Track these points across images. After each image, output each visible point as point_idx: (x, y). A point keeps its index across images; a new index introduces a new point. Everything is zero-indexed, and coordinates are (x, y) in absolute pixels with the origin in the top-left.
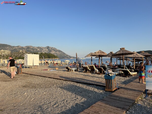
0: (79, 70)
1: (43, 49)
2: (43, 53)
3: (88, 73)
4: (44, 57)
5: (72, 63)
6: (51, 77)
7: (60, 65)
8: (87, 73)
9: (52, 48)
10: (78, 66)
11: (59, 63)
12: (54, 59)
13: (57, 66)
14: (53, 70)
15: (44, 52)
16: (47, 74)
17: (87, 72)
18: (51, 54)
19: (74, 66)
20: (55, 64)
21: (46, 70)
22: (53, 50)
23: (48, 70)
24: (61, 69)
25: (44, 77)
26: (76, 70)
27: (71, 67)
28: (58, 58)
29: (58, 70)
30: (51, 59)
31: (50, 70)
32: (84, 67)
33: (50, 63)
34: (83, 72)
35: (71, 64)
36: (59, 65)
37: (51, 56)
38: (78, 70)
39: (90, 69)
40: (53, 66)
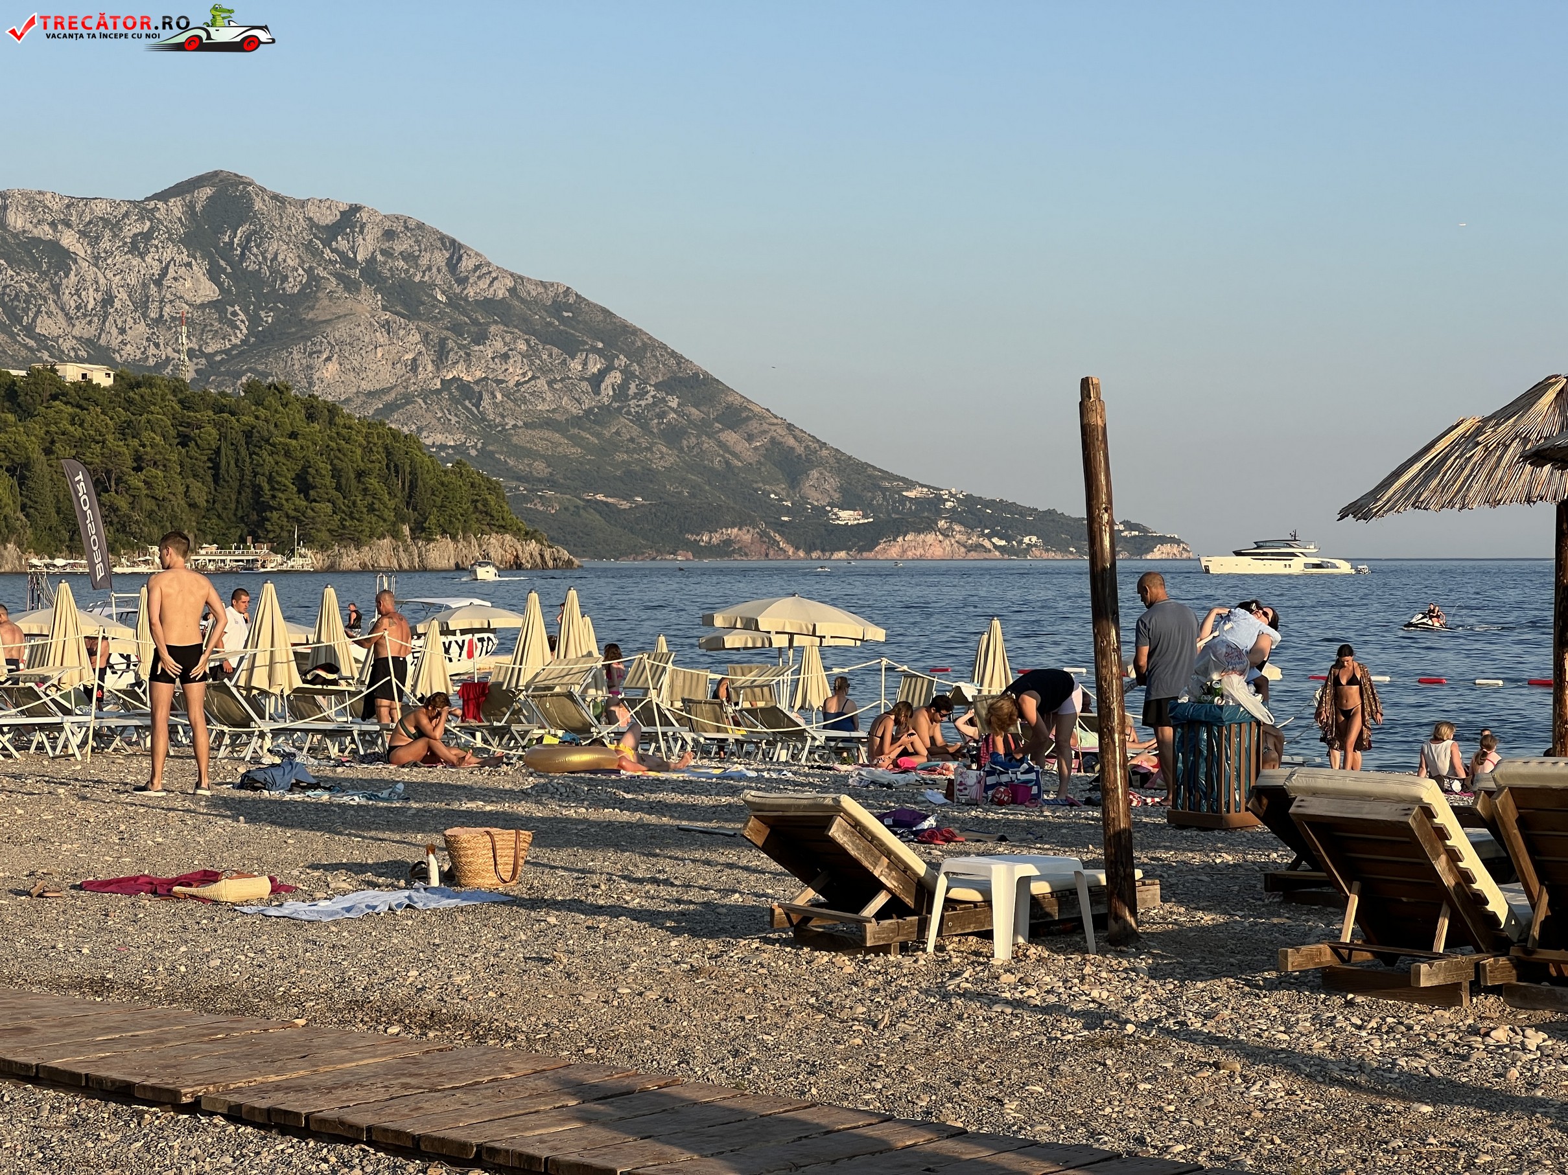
0: (1180, 914)
1: (62, 259)
2: (60, 392)
3: (1446, 996)
4: (100, 486)
5: (943, 705)
6: (326, 1107)
7: (578, 734)
8: (1420, 1017)
9: (350, 219)
10: (1139, 779)
11: (542, 690)
12: (382, 552)
13: (506, 778)
14: (384, 898)
15: (99, 354)
16: (205, 1000)
17: (1428, 976)
18: (312, 409)
19: (1020, 795)
20: (435, 702)
21: (161, 889)
22: (368, 302)
23: (228, 889)
24: (603, 861)
25: (104, 1111)
26: (1065, 895)
27: (903, 823)
28: (499, 545)
29: (535, 904)
30: (305, 560)
31: (276, 889)
32: (1326, 827)
33: (289, 678)
34: (1296, 960)
35: (904, 713)
36: (538, 760)
37: (304, 485)
38: (1149, 895)
39: (1502, 871)
40: (370, 787)
